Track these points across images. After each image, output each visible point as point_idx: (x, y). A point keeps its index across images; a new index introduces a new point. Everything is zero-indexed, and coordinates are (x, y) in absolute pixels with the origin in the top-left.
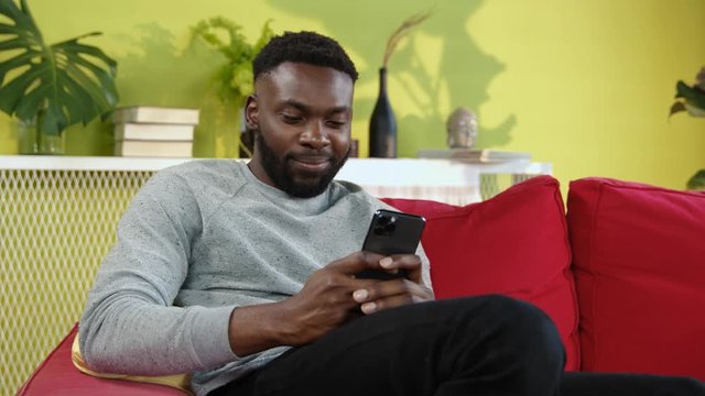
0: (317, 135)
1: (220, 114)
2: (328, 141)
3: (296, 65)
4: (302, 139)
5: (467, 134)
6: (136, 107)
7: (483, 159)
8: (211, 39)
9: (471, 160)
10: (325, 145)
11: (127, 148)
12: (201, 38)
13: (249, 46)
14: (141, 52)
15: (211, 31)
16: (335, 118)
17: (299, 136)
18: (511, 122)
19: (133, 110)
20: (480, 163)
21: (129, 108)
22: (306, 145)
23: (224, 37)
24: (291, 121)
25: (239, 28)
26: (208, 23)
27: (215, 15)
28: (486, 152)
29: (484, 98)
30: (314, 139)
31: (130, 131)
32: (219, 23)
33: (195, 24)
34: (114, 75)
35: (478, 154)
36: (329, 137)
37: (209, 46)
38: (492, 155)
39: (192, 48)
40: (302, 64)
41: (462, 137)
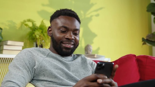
0: (71, 36)
1: (28, 44)
2: (74, 38)
3: (64, 16)
4: (66, 37)
5: (90, 51)
6: (7, 40)
7: (95, 57)
8: (26, 25)
9: (91, 57)
10: (73, 39)
11: (4, 52)
12: (24, 25)
13: (37, 27)
14: (8, 28)
15: (27, 23)
16: (75, 32)
17: (65, 36)
18: (99, 49)
19: (6, 41)
20: (94, 58)
21: (5, 41)
22: (67, 39)
23: (30, 24)
24: (63, 32)
25: (35, 22)
26: (26, 20)
27: (28, 18)
28: (96, 55)
29: (92, 43)
30: (70, 37)
31: (5, 47)
32: (29, 20)
33: (22, 21)
34: (1, 32)
35: (94, 55)
36: (74, 37)
37: (26, 27)
38: (97, 56)
39: (21, 27)
40: (66, 16)
41: (89, 51)
